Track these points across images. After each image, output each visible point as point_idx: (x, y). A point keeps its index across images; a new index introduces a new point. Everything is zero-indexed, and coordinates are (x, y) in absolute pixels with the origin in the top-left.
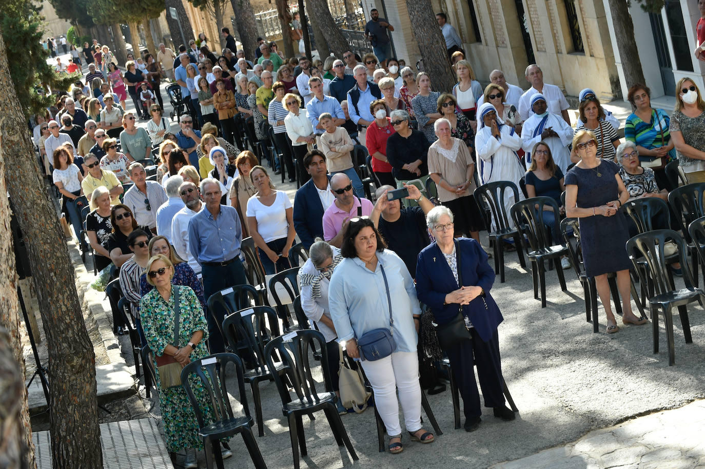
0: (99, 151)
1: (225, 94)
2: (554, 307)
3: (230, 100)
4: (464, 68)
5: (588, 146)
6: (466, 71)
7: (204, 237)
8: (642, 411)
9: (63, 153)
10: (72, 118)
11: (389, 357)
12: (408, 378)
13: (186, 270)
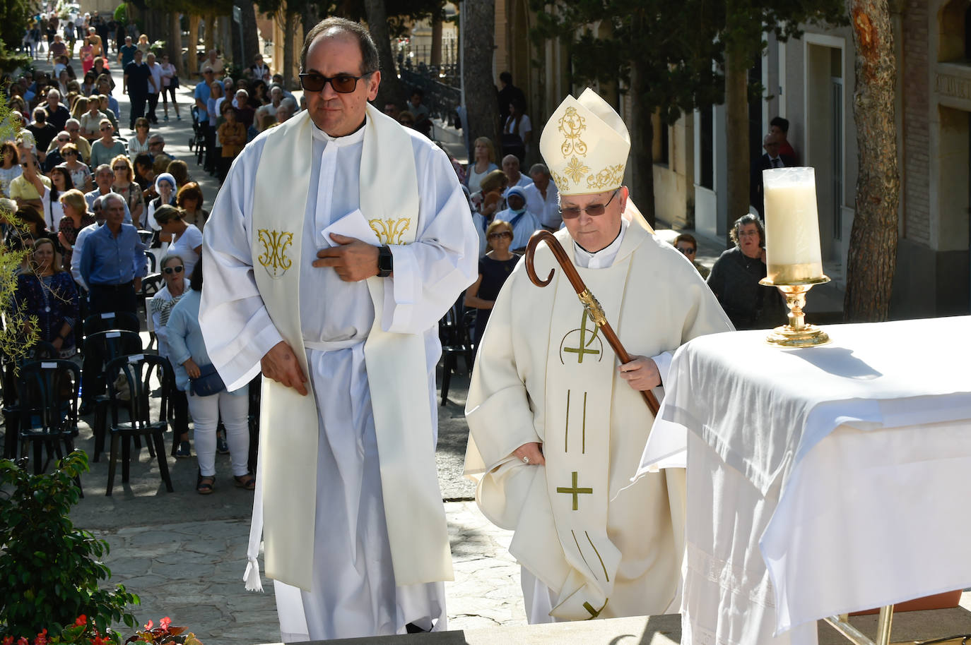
0: (58, 157)
1: (235, 127)
2: (452, 407)
3: (239, 135)
4: (483, 147)
5: (501, 237)
6: (485, 150)
7: (101, 256)
8: (454, 497)
9: (8, 149)
10: (46, 114)
11: (217, 395)
12: (237, 420)
13: (66, 279)
